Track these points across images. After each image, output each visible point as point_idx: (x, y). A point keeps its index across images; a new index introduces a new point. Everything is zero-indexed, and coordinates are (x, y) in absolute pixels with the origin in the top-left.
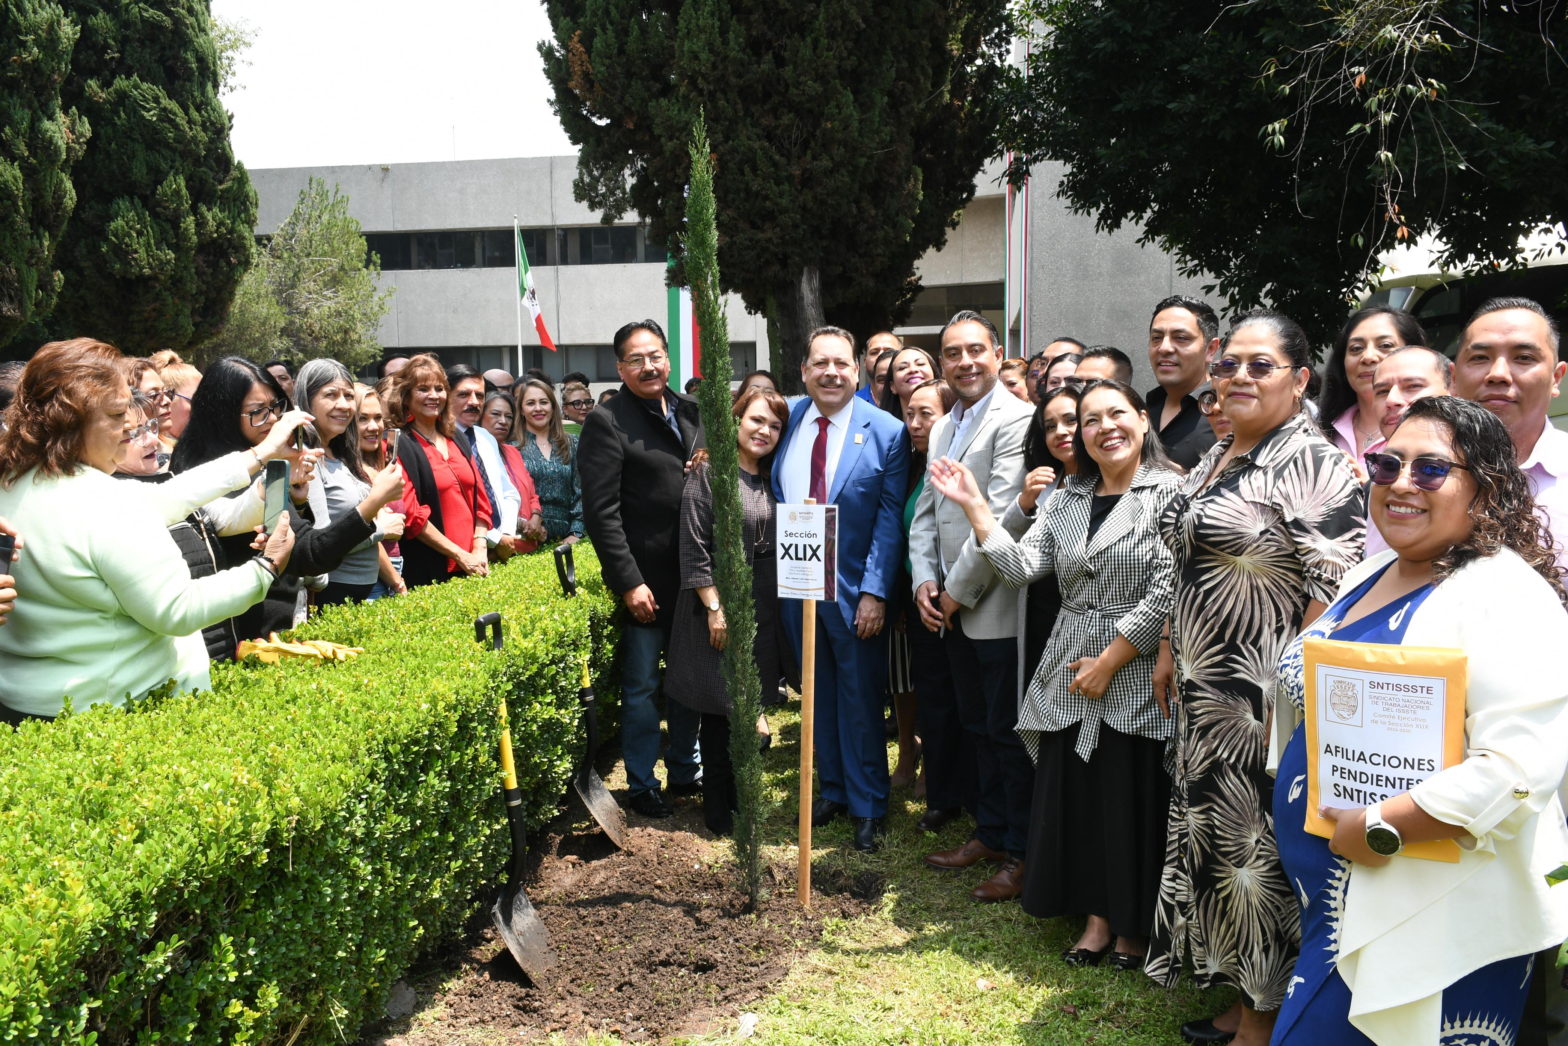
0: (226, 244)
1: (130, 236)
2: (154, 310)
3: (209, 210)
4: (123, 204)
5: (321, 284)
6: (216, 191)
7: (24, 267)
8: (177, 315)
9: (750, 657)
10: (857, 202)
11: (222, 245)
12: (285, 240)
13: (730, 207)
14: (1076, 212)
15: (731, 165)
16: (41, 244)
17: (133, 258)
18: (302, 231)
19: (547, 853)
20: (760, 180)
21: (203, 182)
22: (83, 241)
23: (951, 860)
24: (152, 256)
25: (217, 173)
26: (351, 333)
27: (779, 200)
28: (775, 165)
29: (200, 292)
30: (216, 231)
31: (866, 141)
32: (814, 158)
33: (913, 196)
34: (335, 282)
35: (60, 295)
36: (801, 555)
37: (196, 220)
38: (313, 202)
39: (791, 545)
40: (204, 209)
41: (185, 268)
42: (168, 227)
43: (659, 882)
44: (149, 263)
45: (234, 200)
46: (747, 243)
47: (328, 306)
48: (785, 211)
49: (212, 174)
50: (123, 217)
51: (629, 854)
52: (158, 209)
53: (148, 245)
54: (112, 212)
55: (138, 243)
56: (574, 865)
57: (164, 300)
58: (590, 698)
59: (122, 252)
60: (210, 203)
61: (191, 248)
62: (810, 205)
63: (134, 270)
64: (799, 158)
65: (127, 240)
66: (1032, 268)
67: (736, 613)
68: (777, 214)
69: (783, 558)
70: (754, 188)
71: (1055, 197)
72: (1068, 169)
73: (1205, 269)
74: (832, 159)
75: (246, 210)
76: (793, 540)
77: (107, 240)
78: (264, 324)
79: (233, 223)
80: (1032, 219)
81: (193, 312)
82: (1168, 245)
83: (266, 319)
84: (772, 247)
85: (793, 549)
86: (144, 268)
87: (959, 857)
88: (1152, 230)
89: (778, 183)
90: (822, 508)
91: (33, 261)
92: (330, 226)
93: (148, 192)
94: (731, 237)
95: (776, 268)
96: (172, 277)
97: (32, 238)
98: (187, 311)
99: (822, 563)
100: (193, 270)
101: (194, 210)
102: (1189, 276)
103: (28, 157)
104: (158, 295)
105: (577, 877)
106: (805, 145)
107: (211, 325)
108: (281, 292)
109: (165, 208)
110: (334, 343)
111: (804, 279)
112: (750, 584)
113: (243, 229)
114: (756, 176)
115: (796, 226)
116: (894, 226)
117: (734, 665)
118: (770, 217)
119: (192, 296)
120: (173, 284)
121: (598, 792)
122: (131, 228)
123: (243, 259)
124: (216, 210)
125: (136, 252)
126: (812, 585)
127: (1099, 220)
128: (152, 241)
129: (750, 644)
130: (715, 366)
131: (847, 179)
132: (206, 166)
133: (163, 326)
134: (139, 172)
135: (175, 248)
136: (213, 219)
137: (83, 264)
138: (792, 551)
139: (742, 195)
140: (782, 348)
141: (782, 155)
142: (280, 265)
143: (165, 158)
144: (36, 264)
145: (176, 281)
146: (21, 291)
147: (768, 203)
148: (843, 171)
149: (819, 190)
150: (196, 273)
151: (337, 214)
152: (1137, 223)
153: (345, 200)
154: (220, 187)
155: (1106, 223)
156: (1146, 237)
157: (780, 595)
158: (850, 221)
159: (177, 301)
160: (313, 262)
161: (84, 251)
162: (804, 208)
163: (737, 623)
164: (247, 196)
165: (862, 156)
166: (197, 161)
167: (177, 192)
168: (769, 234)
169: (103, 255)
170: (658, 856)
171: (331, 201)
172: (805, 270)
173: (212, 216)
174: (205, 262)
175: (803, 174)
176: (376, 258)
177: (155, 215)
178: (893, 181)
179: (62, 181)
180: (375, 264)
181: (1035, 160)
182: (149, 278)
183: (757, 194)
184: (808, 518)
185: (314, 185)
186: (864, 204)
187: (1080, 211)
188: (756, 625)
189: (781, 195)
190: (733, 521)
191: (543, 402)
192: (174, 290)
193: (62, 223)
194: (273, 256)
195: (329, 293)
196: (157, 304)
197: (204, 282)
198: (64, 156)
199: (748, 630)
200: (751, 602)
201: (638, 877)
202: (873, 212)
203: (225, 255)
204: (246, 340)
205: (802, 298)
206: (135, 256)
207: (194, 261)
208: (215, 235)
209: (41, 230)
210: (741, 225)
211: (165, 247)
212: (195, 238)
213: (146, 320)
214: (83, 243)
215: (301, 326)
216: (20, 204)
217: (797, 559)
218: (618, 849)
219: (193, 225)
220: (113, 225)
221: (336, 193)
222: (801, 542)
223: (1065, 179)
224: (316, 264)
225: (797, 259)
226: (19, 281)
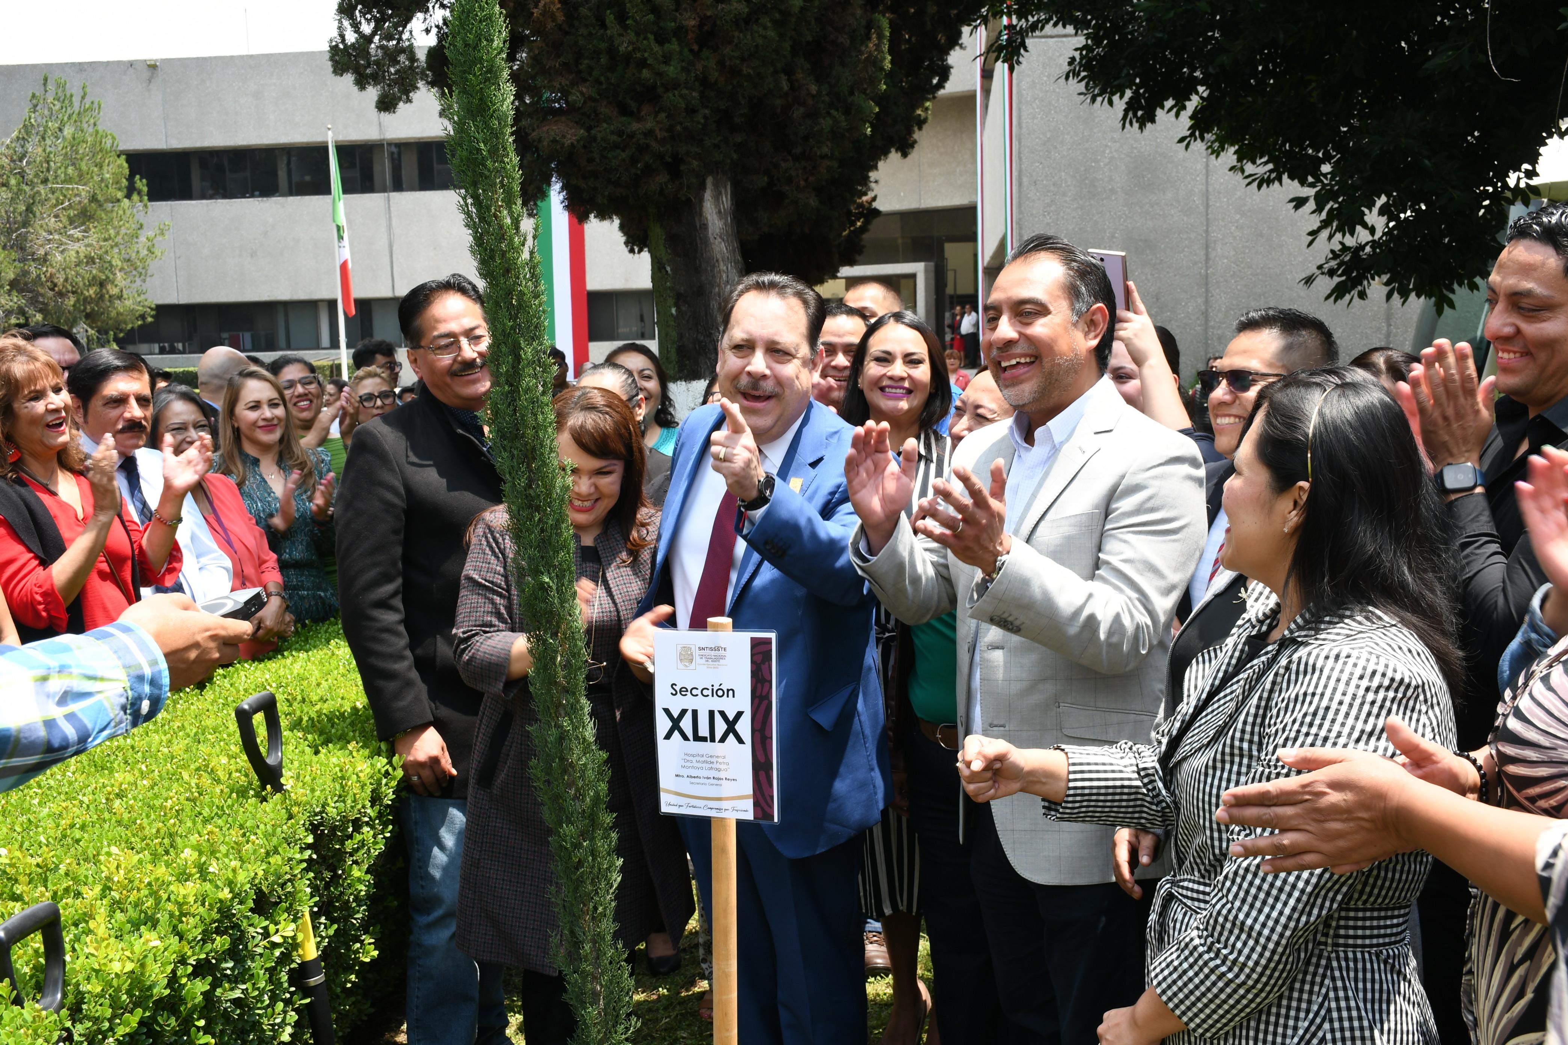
5: (65, 220)
9: (608, 926)
10: (789, 71)
12: (13, 161)
13: (585, 80)
14: (1093, 100)
15: (584, 11)
18: (34, 149)
20: (631, 35)
26: (109, 287)
27: (663, 68)
28: (656, 10)
33: (875, 63)
34: (84, 217)
36: (704, 731)
38: (50, 110)
39: (684, 712)
46: (615, 138)
47: (75, 249)
48: (674, 85)
58: (316, 980)
62: (714, 75)
66: (1020, 184)
67: (578, 846)
68: (660, 90)
69: (668, 736)
70: (622, 49)
71: (1063, 79)
72: (1080, 41)
73: (1285, 177)
76: (688, 702)
80: (1019, 117)
82: (1216, 145)
84: (654, 144)
85: (688, 717)
88: (1201, 125)
89: (661, 40)
90: (745, 638)
92: (75, 143)
94: (589, 129)
95: (662, 178)
99: (747, 748)
102: (1259, 187)
108: (8, 232)
110: (85, 299)
111: (708, 195)
112: (603, 787)
114: (625, 27)
115: (691, 111)
116: (847, 111)
117: (577, 944)
118: (649, 95)
126: (727, 789)
127: (1126, 111)
129: (608, 901)
130: (518, 359)
131: (771, 34)
138: (686, 724)
139: (604, 60)
140: (676, 305)
142: (5, 194)
147: (646, 74)
148: (766, 20)
149: (727, 50)
151: (85, 126)
152: (1177, 115)
153: (94, 108)
155: (1135, 115)
156: (1192, 135)
157: (665, 809)
158: (778, 102)
160: (52, 191)
162: (704, 81)
163: (580, 863)
168: (649, 124)
171: (77, 112)
172: (709, 181)
175: (701, 26)
176: (141, 184)
178: (844, 40)
180: (140, 193)
181: (1034, 27)
183: (628, 59)
184: (717, 659)
185: (51, 86)
186: (799, 75)
187: (1099, 99)
188: (620, 862)
189: (667, 59)
190: (567, 666)
191: (272, 404)
195: (76, 233)
199: (602, 875)
200: (608, 819)
202: (814, 89)
205: (705, 226)
210: (605, 109)
215: (38, 276)
217: (697, 738)
221: (83, 98)
222: (704, 706)
223: (1077, 55)
224: (58, 194)
225: (695, 163)
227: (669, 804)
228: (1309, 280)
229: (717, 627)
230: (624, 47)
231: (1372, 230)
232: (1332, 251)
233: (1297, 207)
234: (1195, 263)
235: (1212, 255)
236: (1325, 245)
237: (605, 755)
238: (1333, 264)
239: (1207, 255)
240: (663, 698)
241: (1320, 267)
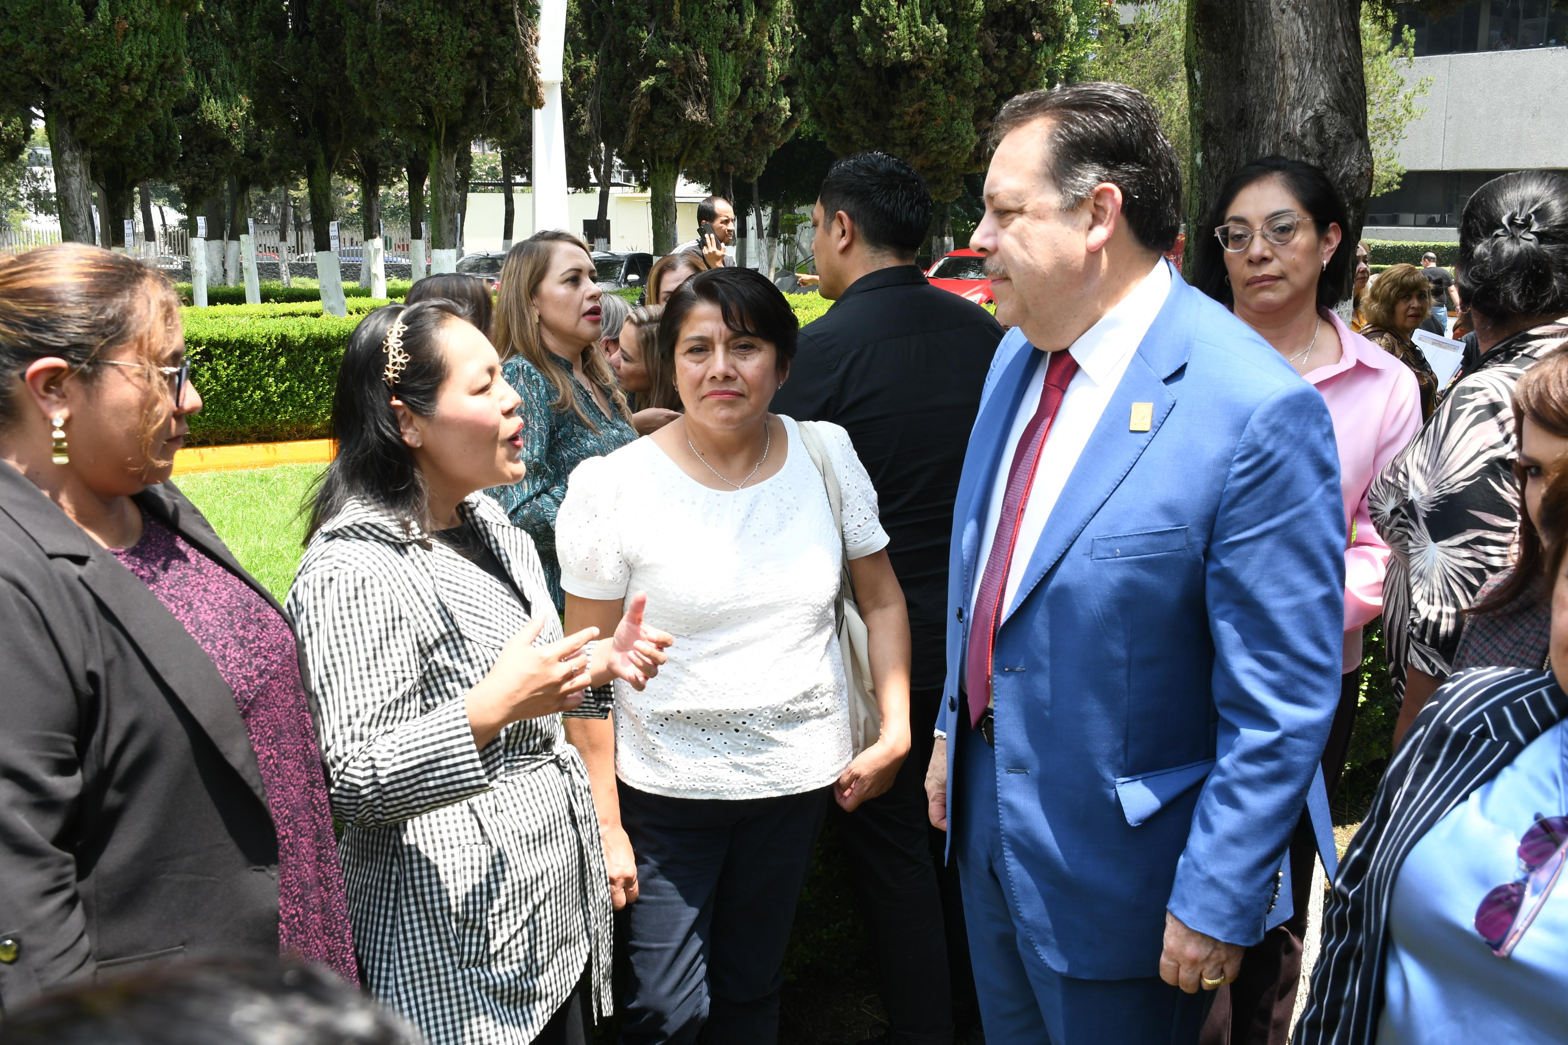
0: (1029, 12)
1: (887, 6)
2: (920, 112)
7: (716, 52)
8: (953, 119)
11: (1021, 13)
17: (892, 39)
24: (916, 33)
41: (966, 49)
44: (911, 44)
53: (912, 17)
55: (898, 15)
57: (933, 97)
59: (876, 30)
61: (974, 20)
63: (891, 54)
65: (882, 11)
77: (860, 13)
86: (903, 50)
91: (730, 45)
96: (946, 63)
97: (729, 11)
98: (967, 113)
100: (976, 52)
104: (924, 89)
119: (976, 90)
120: (949, 73)
123: (1051, 32)
125: (894, 28)
128: (918, 12)
133: (933, 135)
135: (950, 20)
144: (735, 47)
145: (951, 70)
146: (712, 87)
150: (982, 56)
159: (953, 98)
169: (855, 34)
174: (995, 39)
176: (1409, 35)
180: (1406, 45)
182: (912, 65)
192: (949, 82)
196: (924, 104)
197: (994, 70)
203: (1027, 29)
206: (893, 34)
207: (979, 39)
211: (934, 19)
213: (910, 126)
226: (709, 73)
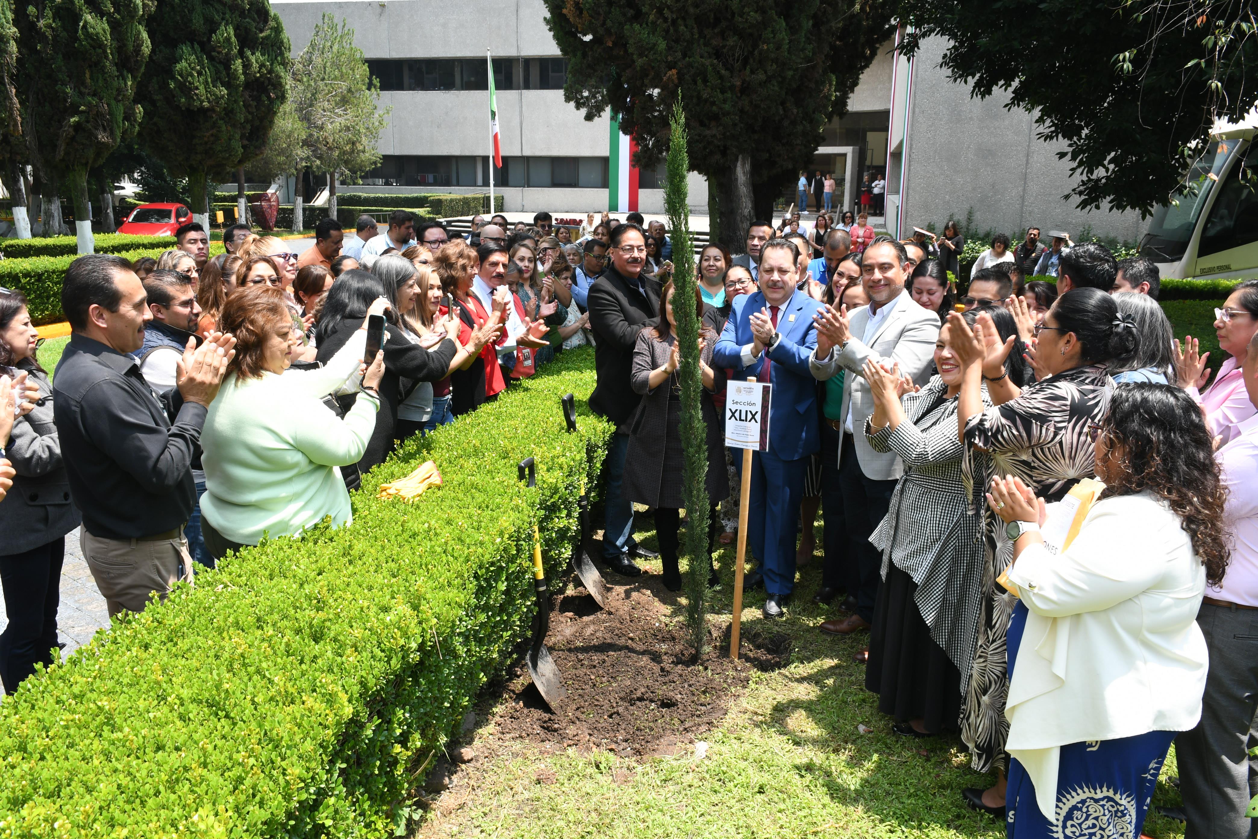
0: (267, 82)
1: (192, 76)
2: (212, 135)
3: (253, 54)
4: (185, 49)
5: (333, 103)
6: (257, 38)
7: (113, 102)
8: (230, 139)
9: (702, 486)
10: (783, 103)
11: (263, 83)
12: (304, 66)
14: (955, 80)
15: (687, 77)
16: (126, 84)
17: (196, 95)
18: (318, 60)
19: (552, 610)
20: (709, 90)
21: (247, 30)
22: (155, 78)
23: (838, 628)
24: (210, 92)
25: (258, 23)
26: (358, 145)
27: (723, 106)
28: (721, 77)
29: (247, 121)
30: (259, 72)
31: (794, 57)
32: (752, 72)
33: (827, 98)
34: (344, 101)
35: (140, 124)
36: (743, 417)
37: (243, 62)
38: (326, 34)
39: (736, 410)
40: (249, 53)
41: (235, 101)
42: (221, 68)
43: (631, 635)
44: (207, 98)
45: (272, 46)
46: (697, 137)
47: (340, 122)
48: (728, 113)
49: (254, 24)
50: (186, 60)
51: (610, 613)
52: (213, 54)
53: (206, 82)
54: (177, 55)
55: (199, 81)
56: (571, 619)
57: (220, 127)
58: (584, 502)
59: (186, 89)
60: (253, 48)
61: (239, 86)
62: (747, 108)
63: (197, 103)
64: (740, 71)
65: (190, 79)
66: (914, 112)
67: (694, 456)
68: (721, 116)
70: (704, 96)
71: (938, 67)
72: (952, 43)
73: (1060, 136)
74: (766, 72)
75: (282, 54)
76: (738, 407)
77: (173, 78)
78: (289, 136)
79: (272, 65)
80: (917, 71)
81: (242, 137)
83: (291, 132)
84: (715, 141)
85: (738, 412)
86: (203, 101)
87: (844, 626)
88: (1018, 97)
89: (723, 92)
90: (761, 385)
91: (120, 98)
92: (339, 54)
93: (205, 39)
95: (718, 157)
96: (225, 109)
97: (118, 79)
98: (238, 137)
99: (759, 424)
100: (242, 103)
101: (241, 54)
102: (1045, 140)
103: (113, 13)
104: (215, 123)
105: (574, 629)
106: (745, 62)
107: (256, 147)
108: (301, 110)
109: (219, 53)
110: (344, 152)
111: (739, 164)
112: (705, 435)
113: (279, 69)
114: (706, 86)
115: (735, 125)
116: (811, 121)
117: (691, 492)
118: (715, 117)
119: (241, 124)
120: (226, 114)
121: (587, 567)
122: (193, 69)
123: (280, 94)
124: (258, 54)
125: (197, 88)
126: (750, 439)
127: (974, 88)
128: (209, 80)
131: (776, 88)
132: (250, 18)
133: (219, 148)
134: (198, 22)
135: (227, 85)
136: (257, 61)
137: (156, 97)
138: (737, 415)
139: (695, 100)
140: (720, 217)
141: (727, 69)
142: (301, 87)
143: (218, 12)
144: (122, 99)
145: (229, 113)
146: (112, 122)
147: (714, 108)
148: (774, 82)
149: (754, 96)
150: (244, 105)
151: (344, 44)
152: (1006, 90)
153: (350, 33)
154: (261, 35)
155: (979, 90)
156: (1013, 103)
157: (726, 444)
158: (777, 118)
159: (229, 128)
160: (326, 85)
161: (156, 87)
162: (742, 111)
163: (694, 462)
164: (282, 42)
165: (789, 69)
166: (243, 13)
167: (228, 39)
168: (714, 131)
169: (171, 90)
170: (630, 615)
171: (340, 34)
172: (740, 157)
173: (256, 59)
174: (250, 96)
175: (742, 84)
176: (376, 81)
177: (211, 59)
178: (812, 85)
179: (139, 32)
180: (375, 86)
181: (924, 35)
182: (208, 109)
183: (706, 101)
184: (750, 392)
185: (326, 20)
186: (788, 104)
187: (959, 80)
188: (708, 463)
189: (725, 101)
190: (694, 391)
192: (227, 119)
193: (140, 67)
194: (294, 79)
195: (339, 111)
196: (214, 131)
197: (249, 113)
198: (141, 13)
199: (702, 467)
200: (705, 447)
201: (616, 632)
202: (795, 111)
203: (266, 91)
204: (276, 150)
205: (736, 179)
206: (197, 92)
207: (242, 96)
208: (258, 75)
209: (125, 72)
211: (219, 84)
212: (242, 77)
213: (206, 143)
214: (155, 80)
215: (318, 137)
216: (109, 51)
217: (741, 420)
218: (601, 609)
219: (241, 67)
220: (178, 66)
221: (344, 26)
222: (744, 409)
223: (948, 53)
224: (329, 87)
225: (734, 150)
226: (110, 114)
227: (728, 443)
228: (1067, 197)
229: (750, 381)
230: (705, 96)
231: (1107, 170)
232: (1082, 181)
233: (1060, 158)
234: (1020, 165)
235: (1031, 160)
236: (1080, 177)
237: (706, 424)
238: (1082, 188)
239: (1027, 161)
240: (729, 405)
241: (1074, 190)
